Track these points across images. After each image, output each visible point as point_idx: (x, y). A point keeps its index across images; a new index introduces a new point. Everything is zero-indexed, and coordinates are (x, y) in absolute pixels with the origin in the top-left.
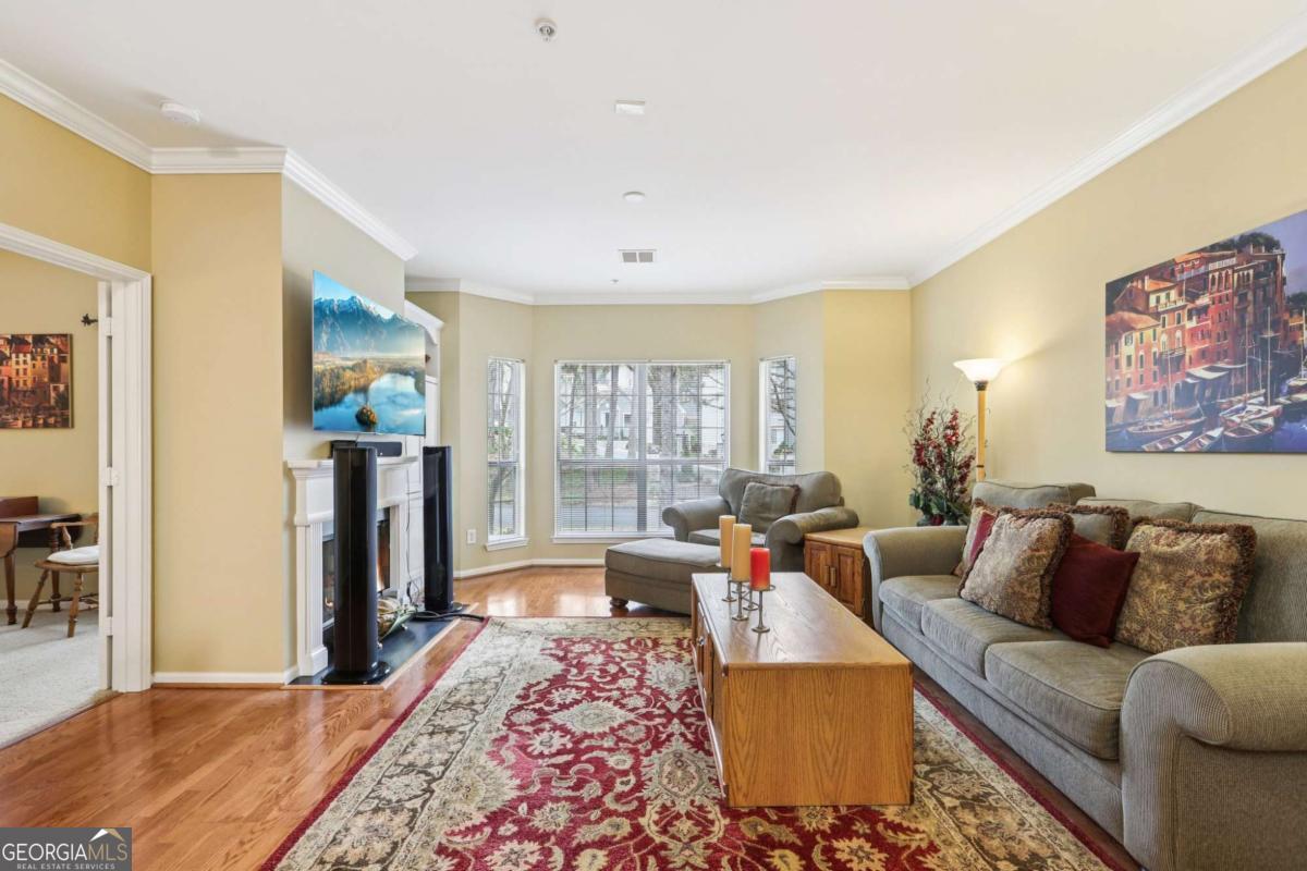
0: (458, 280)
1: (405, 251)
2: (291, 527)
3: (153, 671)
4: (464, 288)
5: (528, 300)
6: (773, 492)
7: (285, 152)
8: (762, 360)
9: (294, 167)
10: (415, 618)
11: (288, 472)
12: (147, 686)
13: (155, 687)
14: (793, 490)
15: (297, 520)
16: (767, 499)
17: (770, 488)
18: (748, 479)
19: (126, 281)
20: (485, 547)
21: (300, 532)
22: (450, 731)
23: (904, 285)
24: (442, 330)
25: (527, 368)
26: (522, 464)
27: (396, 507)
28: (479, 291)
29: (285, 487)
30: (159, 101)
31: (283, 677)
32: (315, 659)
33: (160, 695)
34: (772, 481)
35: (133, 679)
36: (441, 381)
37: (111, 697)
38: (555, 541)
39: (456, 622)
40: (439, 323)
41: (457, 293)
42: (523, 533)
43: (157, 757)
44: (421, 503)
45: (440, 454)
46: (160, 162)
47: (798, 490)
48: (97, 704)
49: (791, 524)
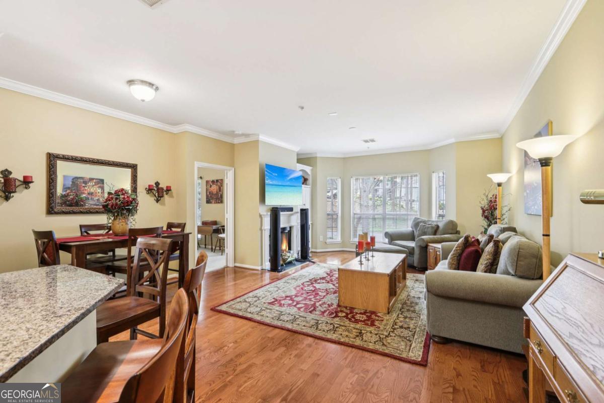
0: (316, 153)
1: (296, 148)
2: (261, 230)
3: (235, 263)
4: (318, 155)
5: (343, 156)
6: (428, 227)
7: (259, 135)
8: (433, 172)
9: (262, 138)
10: (297, 260)
11: (261, 216)
12: (233, 266)
13: (235, 267)
14: (436, 227)
15: (263, 228)
16: (426, 230)
17: (427, 226)
18: (421, 222)
19: (230, 170)
20: (326, 243)
21: (263, 231)
22: (288, 283)
23: (497, 136)
24: (312, 170)
25: (341, 181)
26: (340, 215)
27: (293, 226)
28: (323, 155)
29: (260, 219)
30: (234, 132)
31: (259, 268)
32: (267, 265)
33: (236, 269)
34: (430, 223)
35: (231, 264)
36: (312, 187)
37: (227, 267)
38: (351, 243)
39: (308, 263)
40: (310, 168)
41: (316, 157)
42: (340, 239)
43: (235, 284)
44: (299, 226)
45: (304, 212)
46: (236, 141)
47: (438, 227)
48: (224, 268)
49: (423, 240)
